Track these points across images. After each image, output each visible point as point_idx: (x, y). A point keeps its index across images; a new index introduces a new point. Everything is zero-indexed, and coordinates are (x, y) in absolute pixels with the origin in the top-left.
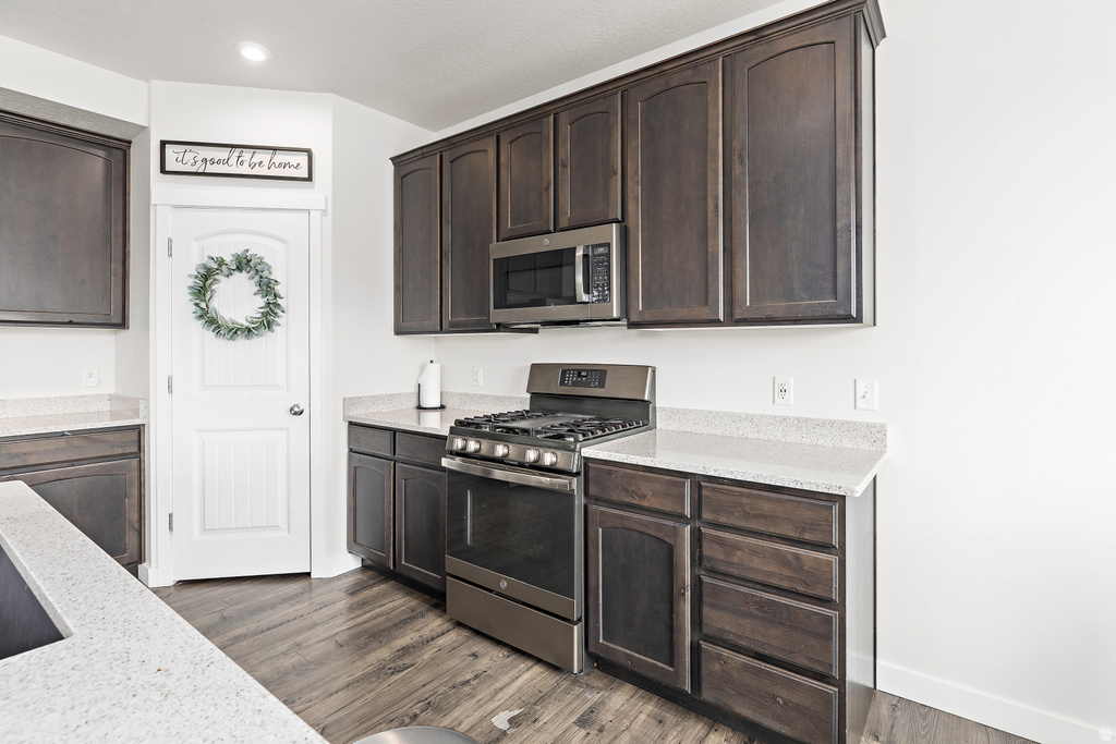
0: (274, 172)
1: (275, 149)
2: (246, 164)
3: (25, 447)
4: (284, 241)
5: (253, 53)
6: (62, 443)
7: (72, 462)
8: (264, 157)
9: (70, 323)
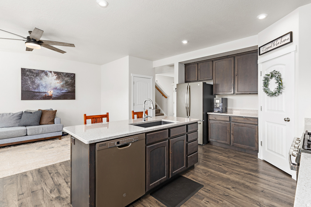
0: (282, 44)
1: (282, 37)
2: (275, 45)
3: (239, 119)
4: (285, 65)
5: (262, 17)
6: (242, 119)
7: (245, 123)
8: (279, 41)
9: (250, 94)
